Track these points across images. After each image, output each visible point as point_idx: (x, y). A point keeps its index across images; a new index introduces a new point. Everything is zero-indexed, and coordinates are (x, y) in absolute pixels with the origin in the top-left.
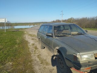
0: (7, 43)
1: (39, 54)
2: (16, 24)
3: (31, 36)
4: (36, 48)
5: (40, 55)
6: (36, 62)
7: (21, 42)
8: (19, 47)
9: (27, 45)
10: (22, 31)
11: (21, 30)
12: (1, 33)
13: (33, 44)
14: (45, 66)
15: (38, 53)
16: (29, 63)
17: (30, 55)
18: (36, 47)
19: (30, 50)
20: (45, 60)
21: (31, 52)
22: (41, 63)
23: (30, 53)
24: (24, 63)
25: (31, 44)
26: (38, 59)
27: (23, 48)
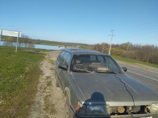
0: (10, 70)
1: (48, 94)
2: (38, 42)
3: (53, 64)
4: (49, 84)
5: (50, 95)
6: (37, 106)
7: (32, 71)
8: (24, 78)
9: (38, 78)
10: (43, 54)
11: (42, 52)
12: (9, 53)
13: (48, 77)
14: (47, 114)
15: (49, 92)
16: (27, 106)
17: (35, 94)
18: (51, 82)
19: (39, 85)
20: (53, 105)
21: (39, 90)
22: (45, 110)
23: (37, 90)
24: (20, 104)
25: (45, 76)
26: (43, 102)
27: (30, 81)
